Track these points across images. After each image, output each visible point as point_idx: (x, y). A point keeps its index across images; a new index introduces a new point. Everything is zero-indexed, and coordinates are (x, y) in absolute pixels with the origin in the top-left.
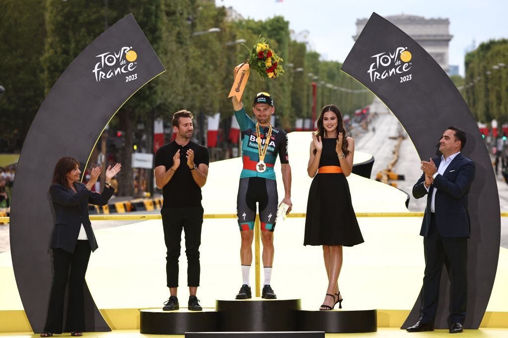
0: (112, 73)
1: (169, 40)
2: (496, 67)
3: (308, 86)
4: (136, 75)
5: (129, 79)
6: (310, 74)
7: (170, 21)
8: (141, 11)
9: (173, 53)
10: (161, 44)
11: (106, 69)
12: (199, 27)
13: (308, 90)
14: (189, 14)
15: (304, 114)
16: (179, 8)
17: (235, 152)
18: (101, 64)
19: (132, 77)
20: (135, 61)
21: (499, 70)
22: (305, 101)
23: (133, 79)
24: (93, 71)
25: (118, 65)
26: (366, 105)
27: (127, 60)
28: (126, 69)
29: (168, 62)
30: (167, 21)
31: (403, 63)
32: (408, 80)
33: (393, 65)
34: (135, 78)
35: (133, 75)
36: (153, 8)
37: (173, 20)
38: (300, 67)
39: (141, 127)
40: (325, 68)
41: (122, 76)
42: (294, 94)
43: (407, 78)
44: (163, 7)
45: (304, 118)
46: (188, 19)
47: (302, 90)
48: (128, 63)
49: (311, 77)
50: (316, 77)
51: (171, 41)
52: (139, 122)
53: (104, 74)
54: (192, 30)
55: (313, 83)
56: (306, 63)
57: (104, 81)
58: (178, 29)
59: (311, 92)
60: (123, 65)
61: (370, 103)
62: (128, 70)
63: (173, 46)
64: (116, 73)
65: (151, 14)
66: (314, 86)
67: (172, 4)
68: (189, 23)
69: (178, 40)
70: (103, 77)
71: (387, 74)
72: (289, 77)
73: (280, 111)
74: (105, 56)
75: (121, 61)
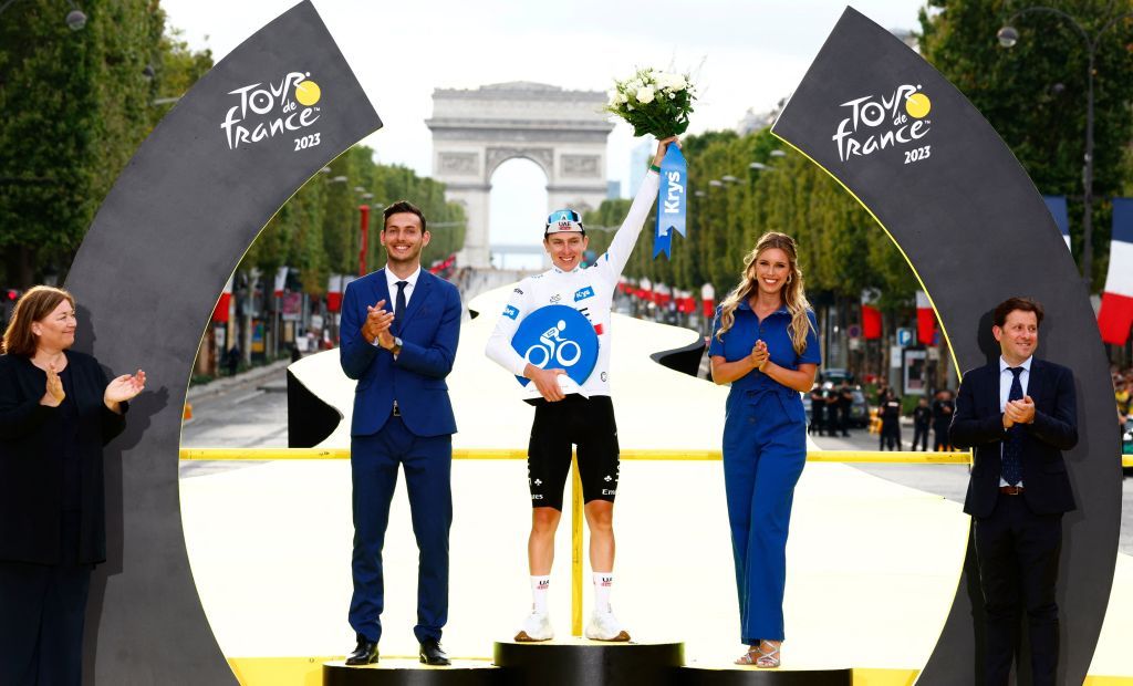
0: (264, 131)
1: (111, 111)
2: (715, 183)
3: (355, 212)
4: (318, 135)
5: (302, 144)
6: (359, 189)
7: (112, 73)
8: (58, 52)
9: (117, 137)
10: (96, 117)
11: (251, 121)
12: (163, 90)
13: (355, 219)
14: (147, 62)
15: (346, 265)
16: (131, 49)
17: (220, 337)
18: (240, 110)
19: (309, 140)
20: (316, 105)
21: (722, 190)
22: (347, 241)
23: (311, 145)
24: (223, 126)
25: (277, 113)
26: (451, 252)
27: (297, 103)
28: (295, 122)
29: (108, 155)
30: (108, 74)
31: (911, 120)
32: (921, 157)
33: (888, 125)
34: (315, 141)
35: (311, 136)
36: (82, 46)
37: (119, 73)
38: (339, 175)
40: (381, 178)
41: (286, 138)
42: (328, 226)
43: (919, 153)
44: (101, 46)
45: (343, 273)
46: (146, 72)
47: (342, 218)
48: (300, 108)
49: (360, 193)
50: (369, 195)
51: (115, 114)
53: (247, 133)
54: (151, 93)
55: (362, 207)
56: (352, 168)
57: (247, 147)
58: (127, 90)
59: (359, 223)
60: (289, 114)
61: (458, 249)
62: (299, 124)
63: (117, 123)
64: (273, 129)
65: (78, 59)
66: (364, 212)
67: (118, 42)
68: (148, 79)
69: (127, 112)
70: (244, 139)
71: (875, 144)
72: (321, 194)
73: (304, 258)
74: (249, 93)
75: (286, 103)
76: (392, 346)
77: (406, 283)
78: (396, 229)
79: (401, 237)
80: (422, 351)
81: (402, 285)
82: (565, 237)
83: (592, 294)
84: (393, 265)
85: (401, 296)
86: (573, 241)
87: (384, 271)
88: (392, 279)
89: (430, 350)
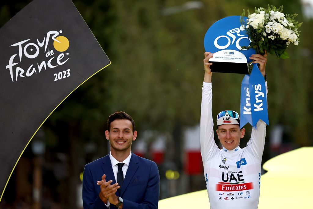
0: (34, 70)
4: (69, 70)
5: (58, 76)
11: (25, 63)
18: (18, 56)
19: (63, 74)
20: (67, 51)
23: (65, 77)
25: (42, 57)
27: (55, 51)
28: (54, 62)
34: (67, 74)
35: (64, 72)
39: (90, 147)
41: (48, 73)
48: (57, 53)
52: (87, 139)
53: (23, 71)
57: (23, 80)
58: (140, 5)
60: (50, 57)
62: (57, 64)
64: (40, 68)
70: (21, 75)
74: (23, 46)
75: (47, 51)
76: (117, 202)
77: (123, 164)
78: (117, 130)
79: (121, 135)
80: (136, 205)
81: (120, 166)
82: (227, 128)
83: (245, 163)
84: (114, 152)
85: (120, 172)
86: (233, 130)
87: (109, 156)
88: (114, 162)
89: (141, 204)
